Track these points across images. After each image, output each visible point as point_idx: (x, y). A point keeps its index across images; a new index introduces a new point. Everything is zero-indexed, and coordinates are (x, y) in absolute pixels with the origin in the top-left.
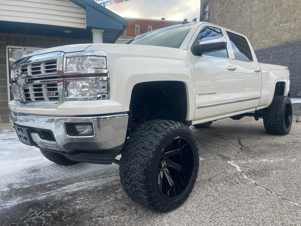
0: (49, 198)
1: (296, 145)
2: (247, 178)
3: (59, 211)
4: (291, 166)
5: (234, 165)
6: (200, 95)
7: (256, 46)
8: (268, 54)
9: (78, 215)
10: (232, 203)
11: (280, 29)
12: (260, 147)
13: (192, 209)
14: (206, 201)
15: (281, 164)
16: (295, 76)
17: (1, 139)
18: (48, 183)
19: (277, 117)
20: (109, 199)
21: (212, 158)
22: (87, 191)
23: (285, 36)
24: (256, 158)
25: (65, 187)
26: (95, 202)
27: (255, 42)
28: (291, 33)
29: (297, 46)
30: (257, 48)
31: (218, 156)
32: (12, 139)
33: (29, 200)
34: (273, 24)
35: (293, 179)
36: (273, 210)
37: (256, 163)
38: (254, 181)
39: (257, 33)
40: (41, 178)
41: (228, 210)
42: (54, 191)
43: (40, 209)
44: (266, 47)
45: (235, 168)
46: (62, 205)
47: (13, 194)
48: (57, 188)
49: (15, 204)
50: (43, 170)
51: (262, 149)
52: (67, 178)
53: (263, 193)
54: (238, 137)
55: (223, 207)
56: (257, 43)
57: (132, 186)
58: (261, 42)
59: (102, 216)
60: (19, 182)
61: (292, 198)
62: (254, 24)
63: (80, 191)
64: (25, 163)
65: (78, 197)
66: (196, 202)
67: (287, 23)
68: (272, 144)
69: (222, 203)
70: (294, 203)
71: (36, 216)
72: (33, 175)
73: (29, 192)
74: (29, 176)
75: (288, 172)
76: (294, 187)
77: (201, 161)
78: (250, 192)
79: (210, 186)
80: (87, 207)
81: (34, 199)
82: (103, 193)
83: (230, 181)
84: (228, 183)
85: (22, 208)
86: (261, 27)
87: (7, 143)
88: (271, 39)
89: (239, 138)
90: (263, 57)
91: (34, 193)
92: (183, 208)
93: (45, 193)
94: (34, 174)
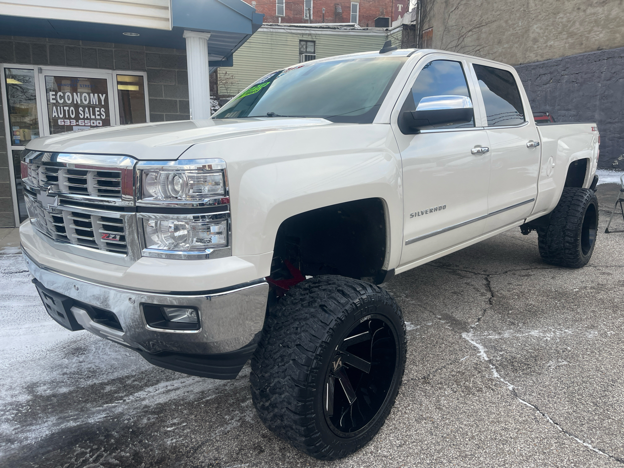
0: (111, 420)
1: (600, 296)
2: (499, 377)
3: (132, 451)
4: (587, 349)
5: (474, 343)
6: (412, 216)
7: (534, 52)
8: (558, 73)
9: (171, 460)
10: (467, 440)
11: (587, 20)
12: (527, 299)
13: (389, 450)
14: (418, 433)
15: (566, 344)
16: (610, 123)
17: (3, 271)
18: (106, 381)
19: (567, 234)
20: (230, 423)
21: (431, 324)
22: (186, 403)
23: (597, 35)
24: (518, 326)
25: (142, 392)
26: (203, 431)
27: (534, 44)
28: (609, 28)
29: (621, 59)
30: (535, 58)
31: (444, 320)
32: (25, 271)
33: (72, 424)
34: (574, 8)
35: (588, 385)
36: (544, 459)
37: (517, 339)
38: (512, 386)
39: (539, 25)
40: (91, 369)
41: (459, 456)
42: (120, 401)
43: (95, 447)
44: (556, 56)
45: (475, 349)
46: (138, 436)
47: (38, 410)
48: (125, 396)
49: (46, 435)
50: (94, 350)
51: (531, 304)
52: (143, 369)
53: (527, 417)
54: (484, 271)
55: (450, 448)
56: (538, 47)
57: (275, 416)
58: (545, 45)
59: (217, 464)
60: (47, 378)
61: (582, 431)
62: (533, 5)
63: (171, 403)
64: (57, 331)
65: (169, 418)
66: (398, 435)
67: (603, 6)
68: (552, 292)
69: (448, 438)
70: (585, 444)
71: (89, 464)
72: (74, 361)
73: (70, 404)
74: (66, 363)
75: (579, 365)
76: (587, 404)
77: (410, 331)
78: (503, 414)
79: (425, 396)
80: (187, 443)
81: (83, 421)
82: (217, 408)
83: (464, 383)
84: (460, 389)
85: (60, 444)
86: (548, 11)
87: (16, 281)
88: (567, 39)
89: (487, 274)
90: (549, 80)
91: (80, 406)
92: (372, 448)
93: (102, 407)
94: (77, 360)
